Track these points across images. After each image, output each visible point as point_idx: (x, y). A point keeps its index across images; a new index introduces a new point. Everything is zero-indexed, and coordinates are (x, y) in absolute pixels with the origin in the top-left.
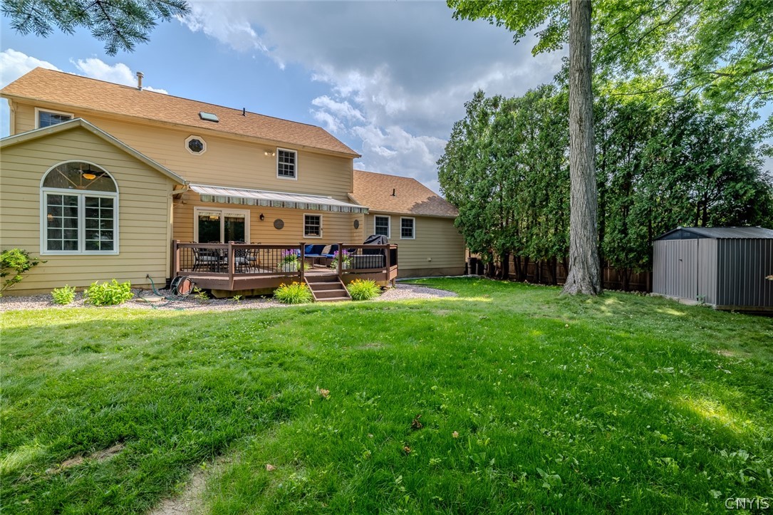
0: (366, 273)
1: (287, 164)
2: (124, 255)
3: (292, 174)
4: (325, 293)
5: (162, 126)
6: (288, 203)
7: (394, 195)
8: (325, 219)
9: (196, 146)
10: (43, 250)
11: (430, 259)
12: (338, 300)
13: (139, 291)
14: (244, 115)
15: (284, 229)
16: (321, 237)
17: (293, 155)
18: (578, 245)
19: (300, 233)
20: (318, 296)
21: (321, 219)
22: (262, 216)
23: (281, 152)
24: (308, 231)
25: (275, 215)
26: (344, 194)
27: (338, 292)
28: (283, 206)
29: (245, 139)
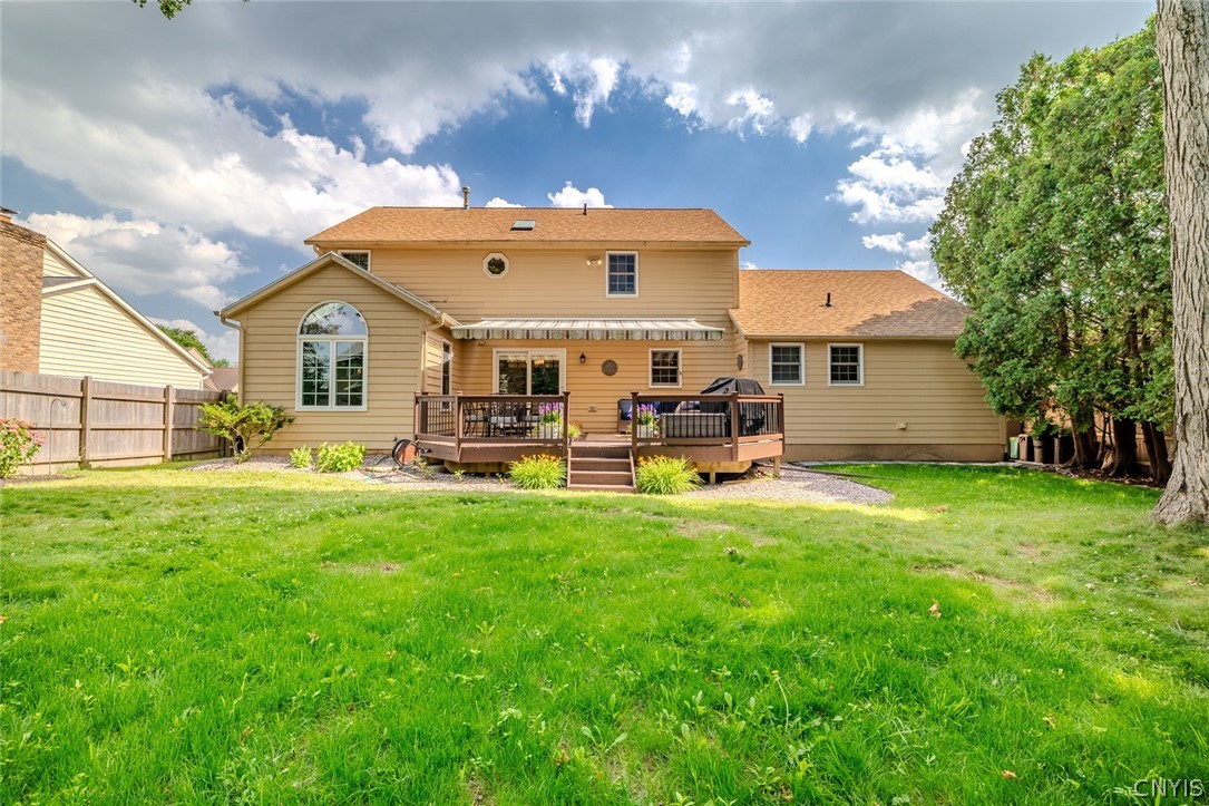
0: (686, 446)
1: (622, 272)
2: (372, 412)
3: (631, 289)
4: (593, 476)
5: (456, 247)
6: (575, 331)
7: (828, 305)
8: (687, 356)
9: (497, 267)
10: (299, 406)
11: (904, 426)
12: (588, 489)
13: (372, 456)
14: (585, 214)
15: (616, 375)
16: (680, 386)
17: (631, 259)
18: (1194, 380)
19: (644, 381)
20: (576, 479)
21: (680, 356)
22: (583, 357)
23: (612, 258)
24: (659, 376)
25: (605, 354)
26: (723, 312)
27: (617, 476)
28: (568, 336)
29: (557, 246)
